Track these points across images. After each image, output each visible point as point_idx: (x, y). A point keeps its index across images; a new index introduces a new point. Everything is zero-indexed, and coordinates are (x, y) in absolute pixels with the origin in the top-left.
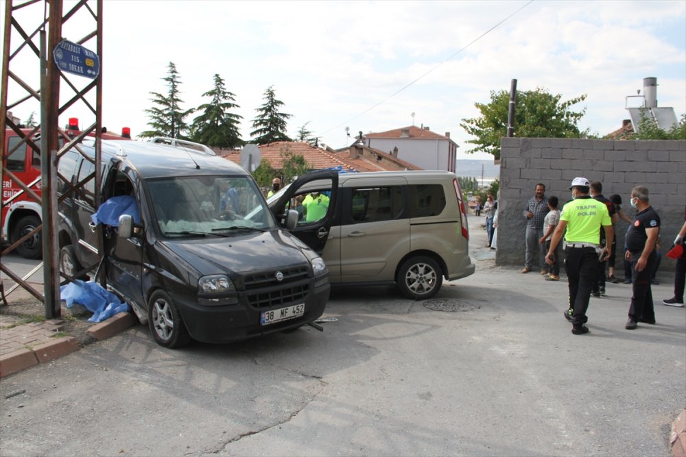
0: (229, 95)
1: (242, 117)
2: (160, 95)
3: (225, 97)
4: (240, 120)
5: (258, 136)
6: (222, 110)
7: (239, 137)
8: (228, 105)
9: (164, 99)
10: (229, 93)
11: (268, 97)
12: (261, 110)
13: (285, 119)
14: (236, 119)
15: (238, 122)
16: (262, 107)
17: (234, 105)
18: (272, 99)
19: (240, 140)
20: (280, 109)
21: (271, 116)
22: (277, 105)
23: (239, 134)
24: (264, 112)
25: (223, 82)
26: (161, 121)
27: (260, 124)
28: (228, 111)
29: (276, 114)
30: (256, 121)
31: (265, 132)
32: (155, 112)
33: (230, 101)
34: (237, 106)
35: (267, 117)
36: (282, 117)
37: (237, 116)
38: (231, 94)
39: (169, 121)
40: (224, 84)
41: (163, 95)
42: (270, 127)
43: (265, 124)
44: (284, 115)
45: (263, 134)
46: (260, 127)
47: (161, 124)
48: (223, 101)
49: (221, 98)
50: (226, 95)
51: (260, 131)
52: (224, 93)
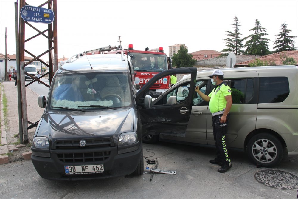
0: (263, 29)
1: (269, 40)
2: (230, 32)
3: (261, 31)
4: (269, 41)
5: (277, 48)
6: (259, 37)
7: (268, 50)
8: (263, 34)
9: (233, 34)
10: (263, 28)
11: (283, 29)
12: (279, 35)
13: (292, 39)
14: (266, 41)
15: (267, 42)
16: (280, 34)
17: (265, 34)
18: (285, 29)
20: (289, 34)
21: (285, 38)
22: (287, 32)
23: (267, 48)
24: (280, 36)
25: (260, 23)
26: (231, 44)
27: (278, 42)
28: (262, 37)
29: (287, 37)
30: (277, 41)
31: (281, 47)
32: (228, 40)
33: (264, 32)
34: (267, 34)
35: (282, 39)
36: (290, 38)
37: (267, 39)
38: (264, 29)
39: (235, 44)
40: (260, 24)
41: (231, 32)
42: (284, 44)
43: (281, 42)
44: (292, 37)
45: (280, 48)
46: (278, 44)
47: (231, 45)
48: (260, 32)
49: (259, 31)
50: (262, 29)
51: (278, 46)
52: (260, 28)
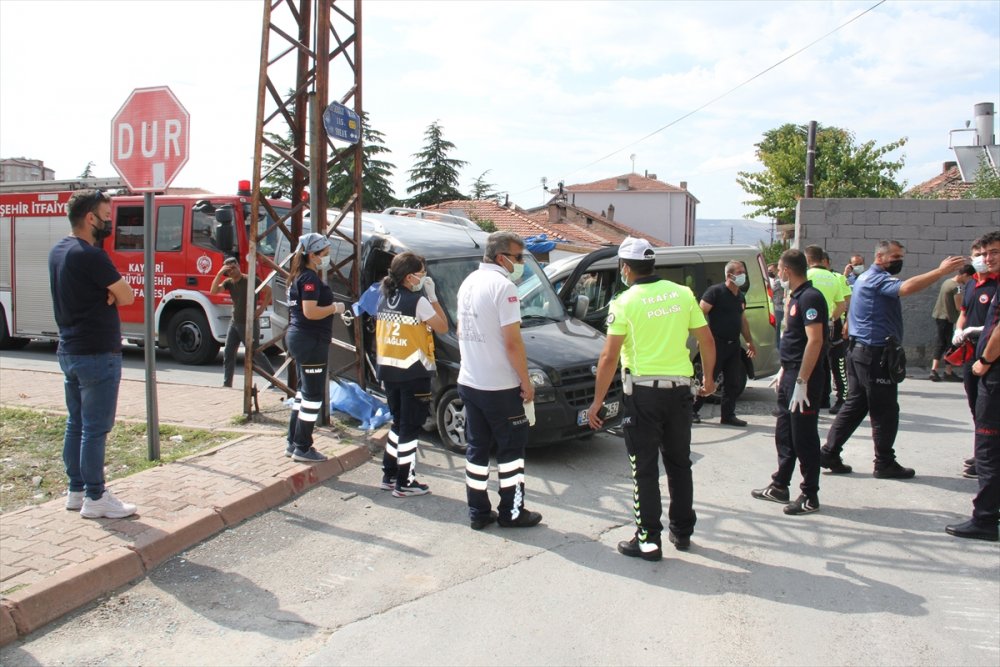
0: (376, 135)
1: (394, 166)
2: (277, 137)
3: (369, 138)
4: (391, 170)
5: (418, 192)
6: (365, 157)
7: (391, 195)
8: (375, 149)
9: (283, 141)
10: (375, 132)
11: (432, 137)
12: (423, 155)
13: (456, 168)
14: (385, 168)
15: (389, 174)
16: (423, 151)
17: (382, 148)
18: (438, 140)
19: (392, 198)
20: (450, 154)
21: (437, 164)
22: (444, 148)
23: (390, 190)
24: (426, 158)
25: (366, 116)
26: (280, 173)
27: (421, 175)
28: (374, 157)
29: (444, 161)
30: (416, 171)
31: (428, 188)
32: (270, 161)
33: (377, 143)
34: (387, 150)
35: (430, 166)
36: (451, 165)
37: (387, 165)
38: (378, 133)
39: (289, 173)
40: (367, 119)
41: (281, 136)
42: (435, 179)
43: (428, 175)
44: (455, 162)
45: (425, 190)
46: (420, 180)
47: (278, 177)
48: (367, 143)
49: (364, 139)
50: (371, 134)
51: (422, 185)
52: (368, 132)
